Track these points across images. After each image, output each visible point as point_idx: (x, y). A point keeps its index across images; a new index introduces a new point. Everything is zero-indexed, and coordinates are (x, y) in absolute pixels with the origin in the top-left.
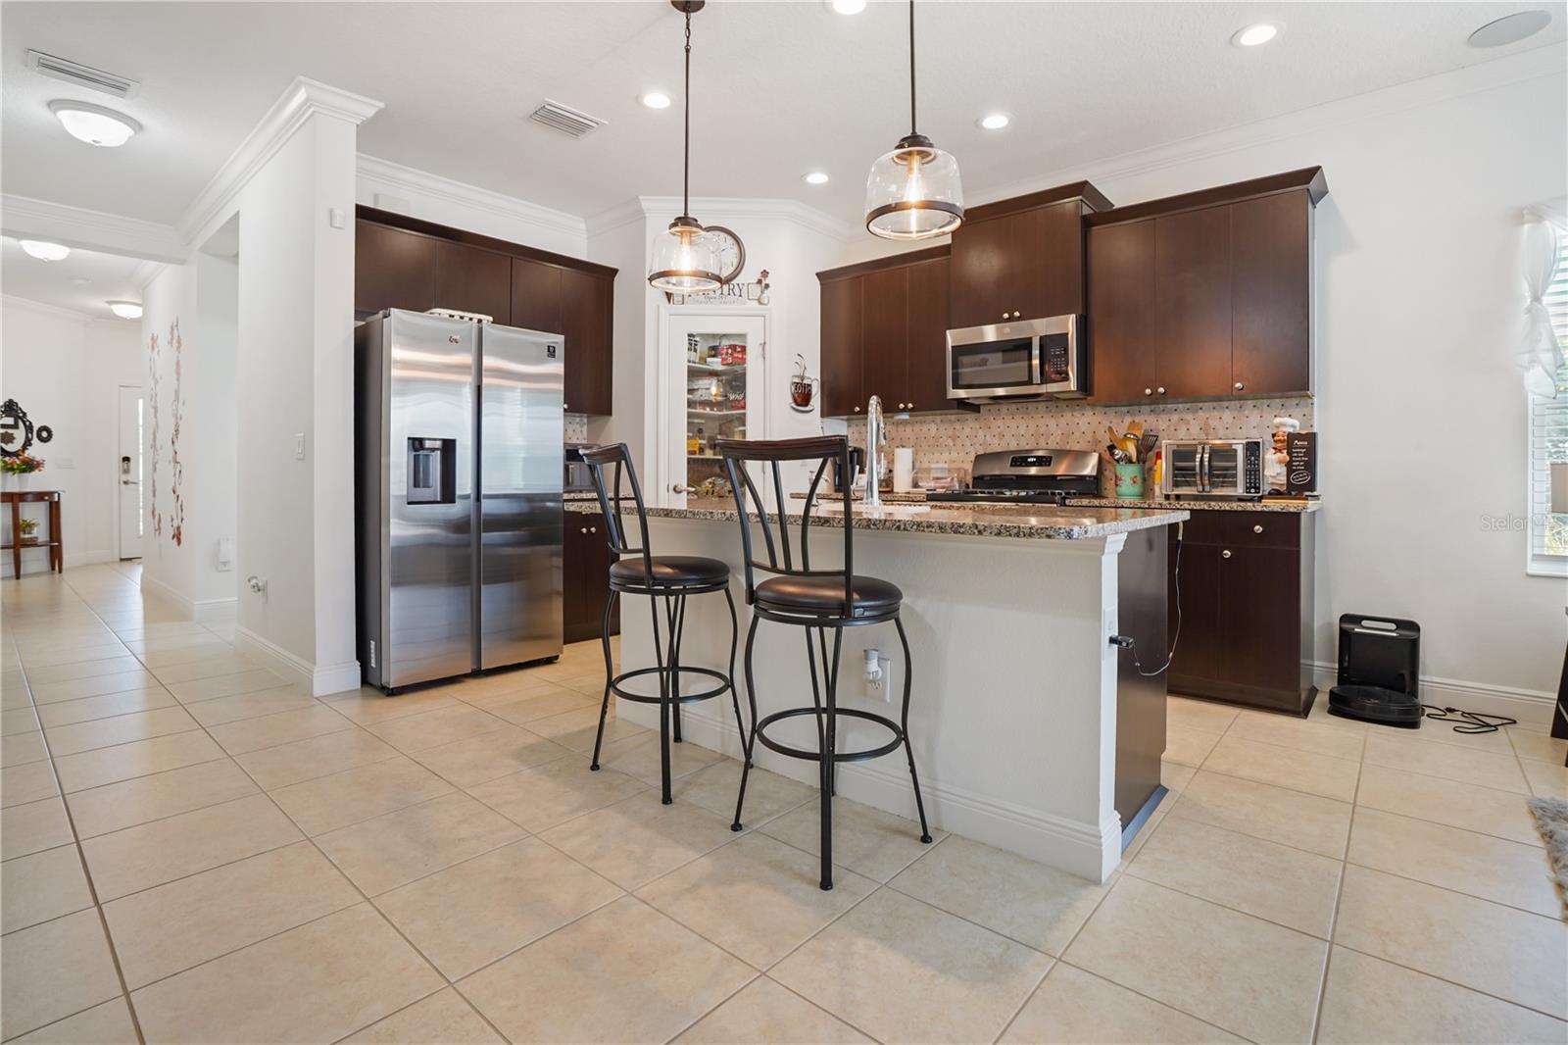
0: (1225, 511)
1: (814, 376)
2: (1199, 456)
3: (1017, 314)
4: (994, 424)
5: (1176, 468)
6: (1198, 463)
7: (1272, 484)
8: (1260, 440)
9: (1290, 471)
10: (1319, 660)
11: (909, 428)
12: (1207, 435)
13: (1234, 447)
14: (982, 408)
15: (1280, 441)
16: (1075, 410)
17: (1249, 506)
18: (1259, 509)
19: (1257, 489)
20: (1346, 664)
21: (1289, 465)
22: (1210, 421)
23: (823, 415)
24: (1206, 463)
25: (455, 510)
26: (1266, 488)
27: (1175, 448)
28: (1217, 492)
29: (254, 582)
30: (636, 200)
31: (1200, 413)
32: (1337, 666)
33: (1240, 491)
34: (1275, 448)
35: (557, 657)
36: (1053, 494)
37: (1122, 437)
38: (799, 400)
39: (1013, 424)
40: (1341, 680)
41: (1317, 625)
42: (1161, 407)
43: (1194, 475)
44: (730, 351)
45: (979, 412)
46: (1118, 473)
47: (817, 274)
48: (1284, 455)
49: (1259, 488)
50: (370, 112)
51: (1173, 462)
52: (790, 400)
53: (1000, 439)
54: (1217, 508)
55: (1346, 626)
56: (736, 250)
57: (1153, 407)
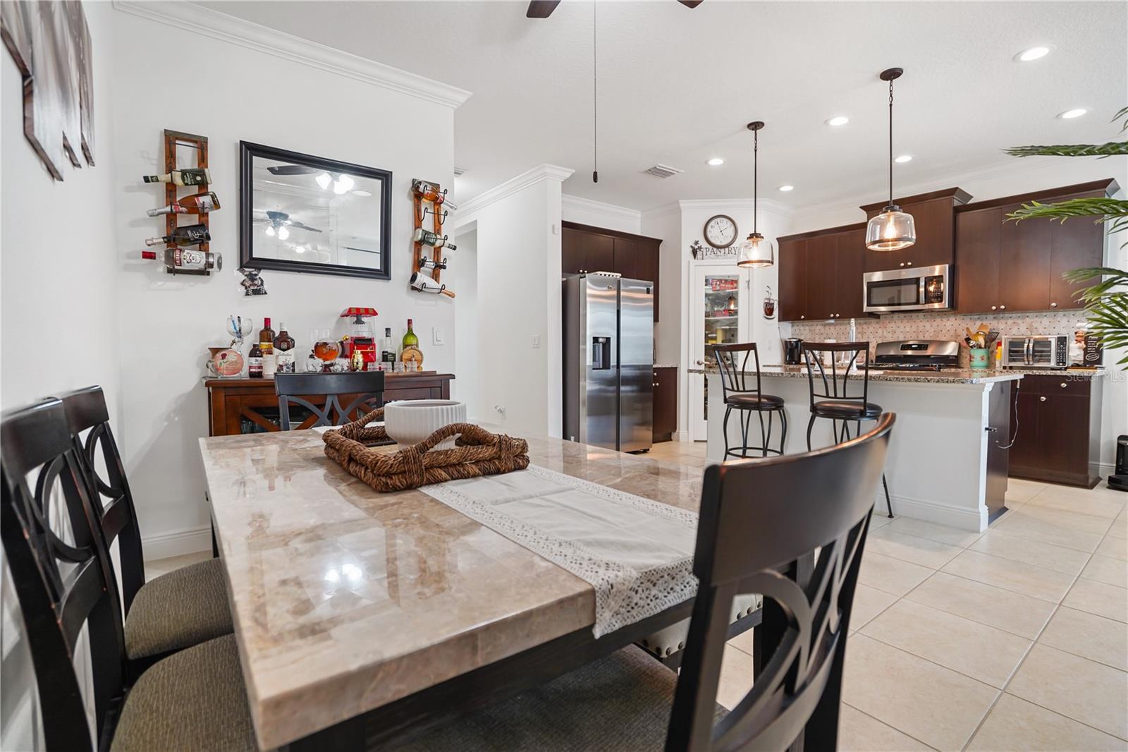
0: (1043, 375)
1: (775, 297)
2: (1026, 345)
3: (910, 264)
4: (889, 326)
5: (1010, 351)
6: (1025, 349)
7: (1074, 360)
8: (1067, 336)
9: (1085, 354)
10: (1103, 462)
11: (832, 328)
12: (1031, 331)
13: (1049, 339)
14: (881, 317)
15: (1080, 336)
16: (943, 318)
17: (1058, 373)
18: (1064, 374)
19: (1064, 363)
20: (1121, 464)
21: (1085, 350)
22: (1033, 324)
23: (779, 321)
24: (1031, 349)
25: (611, 373)
26: (1069, 363)
27: (1011, 340)
28: (1036, 365)
29: (498, 408)
30: (677, 202)
31: (1027, 319)
32: (1115, 465)
33: (1053, 364)
34: (1076, 340)
35: (648, 450)
36: (932, 366)
37: (975, 333)
38: (768, 312)
39: (901, 325)
40: (1117, 472)
41: (1102, 441)
42: (1001, 315)
43: (1023, 355)
44: (718, 283)
45: (879, 318)
46: (972, 355)
47: (777, 239)
48: (1083, 344)
49: (1065, 363)
50: (568, 175)
51: (1010, 347)
52: (763, 312)
53: (892, 334)
54: (1038, 374)
55: (1122, 442)
56: (733, 228)
57: (995, 316)
